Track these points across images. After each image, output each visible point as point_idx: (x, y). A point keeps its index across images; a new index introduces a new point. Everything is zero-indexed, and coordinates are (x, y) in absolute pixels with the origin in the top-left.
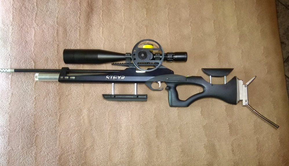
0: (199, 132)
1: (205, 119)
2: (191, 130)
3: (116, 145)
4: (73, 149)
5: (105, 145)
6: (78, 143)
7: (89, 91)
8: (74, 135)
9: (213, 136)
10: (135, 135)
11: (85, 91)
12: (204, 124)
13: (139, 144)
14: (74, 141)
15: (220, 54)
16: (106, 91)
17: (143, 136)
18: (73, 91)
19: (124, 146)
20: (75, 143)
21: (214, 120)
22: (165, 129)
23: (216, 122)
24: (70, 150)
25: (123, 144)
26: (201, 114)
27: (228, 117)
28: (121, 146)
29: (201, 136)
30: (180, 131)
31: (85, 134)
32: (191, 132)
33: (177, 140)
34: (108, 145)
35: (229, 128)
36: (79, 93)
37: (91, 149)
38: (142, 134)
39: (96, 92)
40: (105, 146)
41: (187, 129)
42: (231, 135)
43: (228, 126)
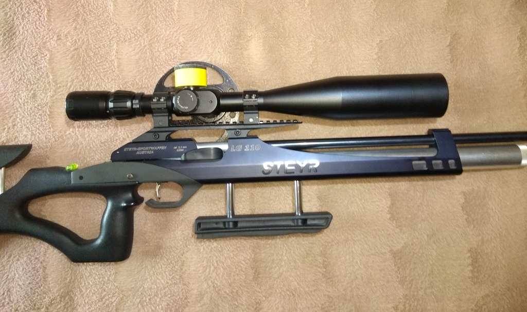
0: (381, 270)
1: (401, 230)
2: (357, 263)
3: (134, 296)
4: (15, 299)
5: (105, 293)
6: (28, 282)
7: (68, 132)
8: (18, 260)
9: (422, 282)
10: (192, 268)
11: (53, 132)
12: (399, 247)
13: (202, 298)
14: (17, 276)
15: (455, 37)
16: (116, 133)
17: (214, 274)
18: (21, 131)
19: (158, 300)
20: (21, 283)
21: (428, 235)
22: (282, 255)
23: (434, 242)
24: (7, 300)
25: (156, 295)
26: (389, 216)
27: (468, 227)
28: (150, 300)
29: (388, 282)
30: (324, 261)
31: (47, 260)
32: (357, 267)
33: (315, 291)
34: (113, 296)
35: (469, 261)
36: (38, 137)
37: (63, 304)
38: (212, 268)
39: (86, 136)
40: (104, 296)
41: (348, 257)
42: (475, 284)
43: (469, 255)
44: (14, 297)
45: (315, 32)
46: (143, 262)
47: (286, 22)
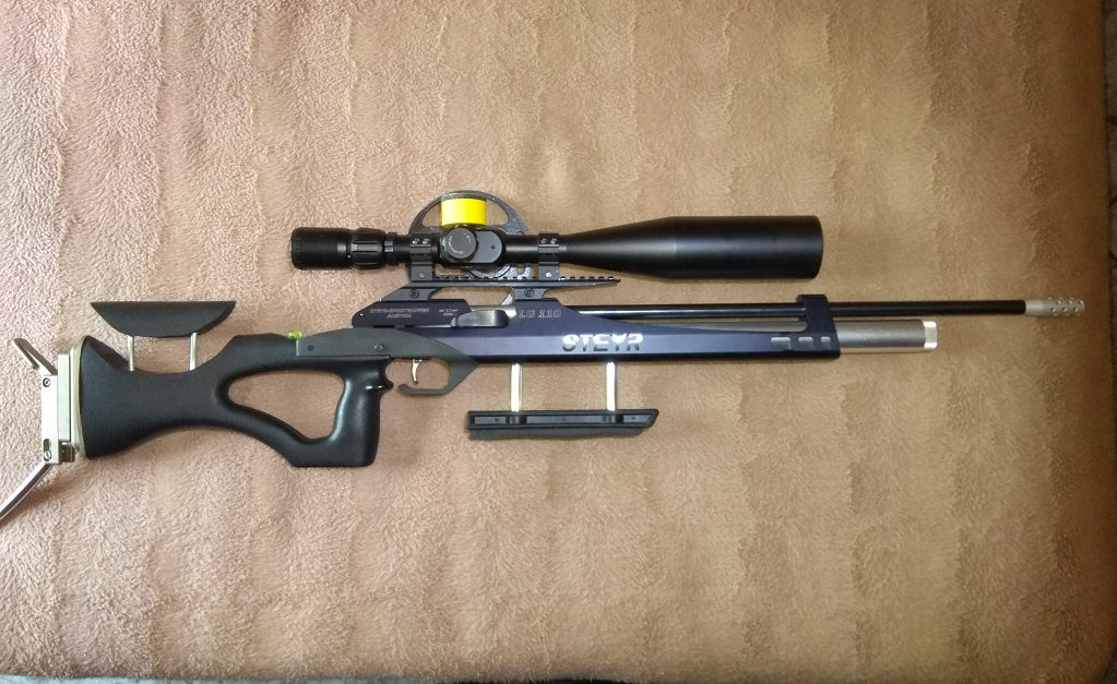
0: (724, 491)
1: (754, 437)
2: (691, 479)
3: (378, 519)
4: (206, 523)
5: (336, 515)
6: (225, 499)
7: (284, 288)
8: (211, 467)
9: (781, 509)
10: (461, 482)
11: (263, 287)
12: (750, 459)
13: (474, 523)
14: (209, 489)
15: (843, 164)
16: (354, 292)
17: (492, 490)
18: (216, 285)
19: (412, 524)
20: (214, 500)
21: (791, 444)
22: (587, 469)
23: (800, 455)
24: (194, 524)
25: (410, 518)
26: (739, 416)
27: (849, 434)
28: (400, 524)
29: (733, 507)
30: (646, 478)
31: (253, 467)
32: (691, 486)
33: (631, 517)
34: (349, 519)
35: (849, 481)
36: (241, 294)
37: (276, 529)
38: (490, 482)
39: (310, 294)
40: (336, 519)
41: (679, 472)
42: (856, 512)
43: (849, 472)
44: (204, 520)
45: (643, 153)
46: (390, 473)
47: (601, 137)
